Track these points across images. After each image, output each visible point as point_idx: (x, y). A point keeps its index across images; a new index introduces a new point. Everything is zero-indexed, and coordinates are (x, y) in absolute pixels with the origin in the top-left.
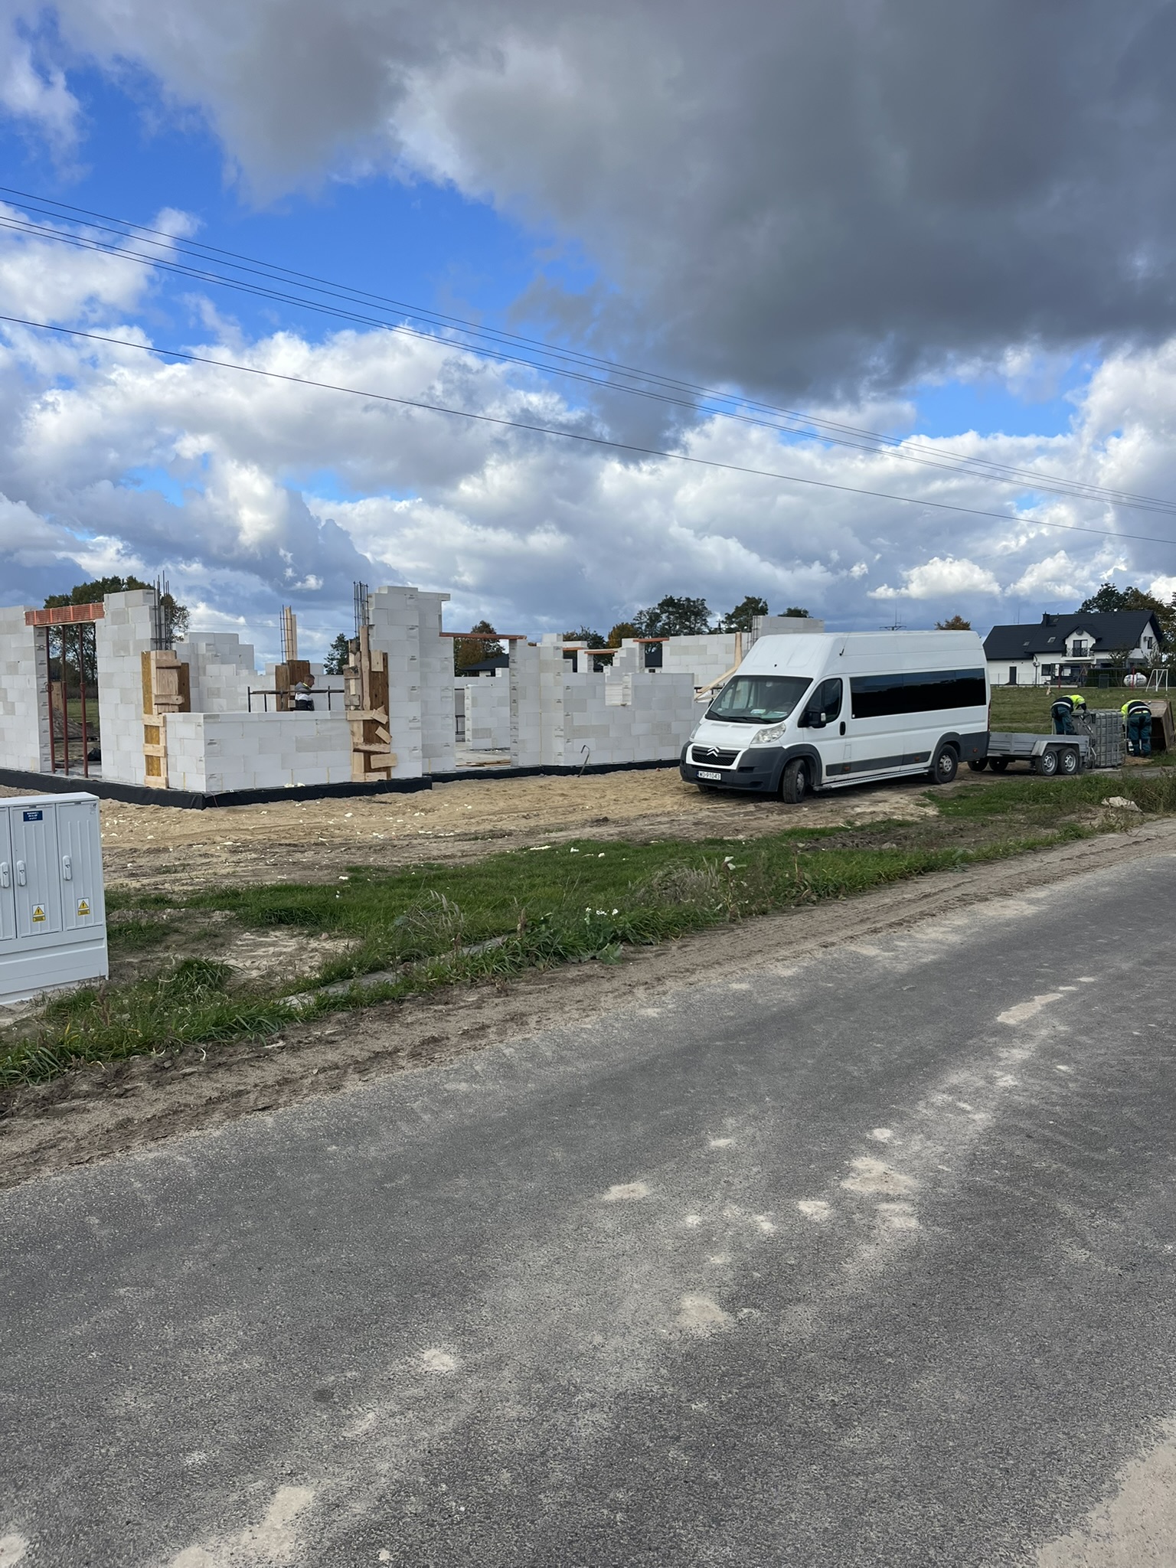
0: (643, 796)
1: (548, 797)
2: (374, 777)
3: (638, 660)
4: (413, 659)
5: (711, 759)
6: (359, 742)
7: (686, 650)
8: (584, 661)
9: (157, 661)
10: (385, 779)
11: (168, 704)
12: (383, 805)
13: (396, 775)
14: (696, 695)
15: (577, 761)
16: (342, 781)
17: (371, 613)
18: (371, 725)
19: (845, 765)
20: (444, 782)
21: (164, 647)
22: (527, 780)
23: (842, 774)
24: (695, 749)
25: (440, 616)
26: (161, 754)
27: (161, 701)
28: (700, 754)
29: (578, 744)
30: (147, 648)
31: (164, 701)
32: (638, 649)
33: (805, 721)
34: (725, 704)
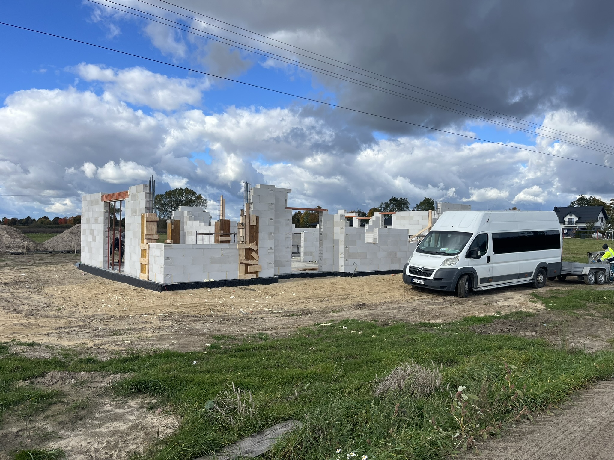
0: (383, 290)
1: (335, 289)
2: (249, 277)
3: (381, 222)
4: (271, 219)
5: (419, 273)
6: (243, 259)
7: (403, 218)
8: (356, 223)
9: (147, 218)
10: (255, 277)
11: (151, 239)
12: (251, 292)
13: (261, 275)
14: (409, 239)
15: (351, 270)
16: (233, 278)
17: (251, 197)
18: (249, 251)
19: (489, 278)
20: (285, 279)
21: (151, 211)
22: (326, 278)
23: (488, 283)
24: (410, 267)
25: (286, 200)
26: (146, 263)
27: (147, 237)
28: (413, 270)
29: (351, 261)
30: (143, 211)
31: (149, 238)
32: (381, 217)
33: (469, 255)
34: (426, 244)
